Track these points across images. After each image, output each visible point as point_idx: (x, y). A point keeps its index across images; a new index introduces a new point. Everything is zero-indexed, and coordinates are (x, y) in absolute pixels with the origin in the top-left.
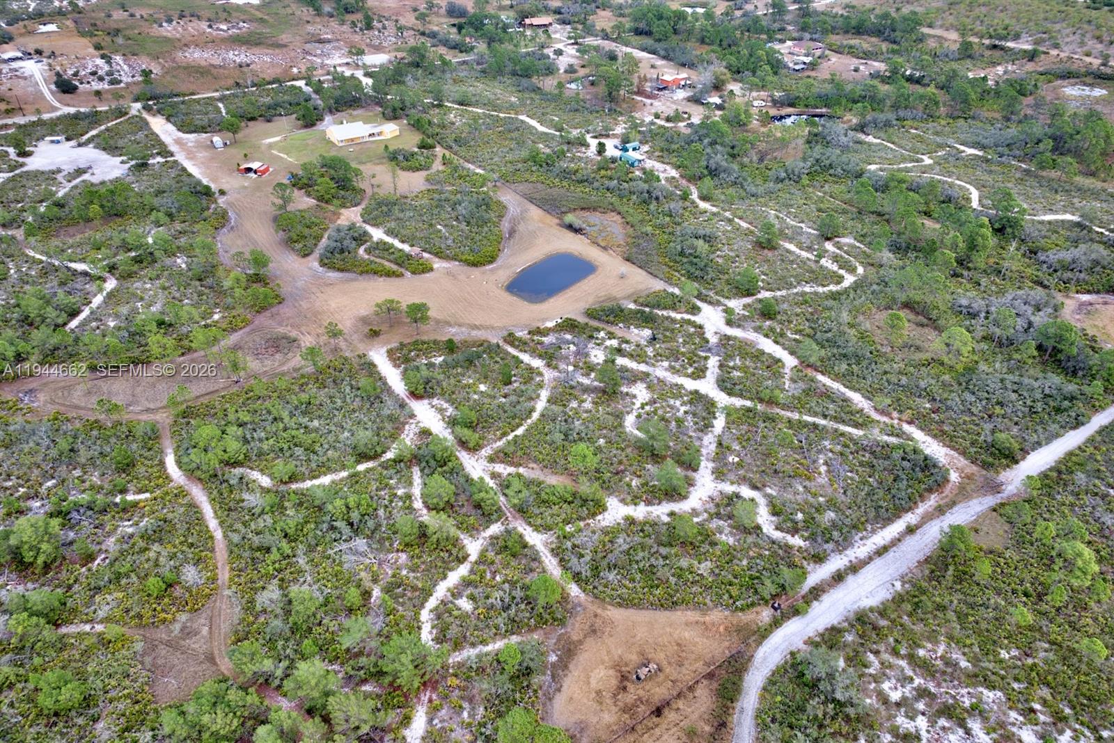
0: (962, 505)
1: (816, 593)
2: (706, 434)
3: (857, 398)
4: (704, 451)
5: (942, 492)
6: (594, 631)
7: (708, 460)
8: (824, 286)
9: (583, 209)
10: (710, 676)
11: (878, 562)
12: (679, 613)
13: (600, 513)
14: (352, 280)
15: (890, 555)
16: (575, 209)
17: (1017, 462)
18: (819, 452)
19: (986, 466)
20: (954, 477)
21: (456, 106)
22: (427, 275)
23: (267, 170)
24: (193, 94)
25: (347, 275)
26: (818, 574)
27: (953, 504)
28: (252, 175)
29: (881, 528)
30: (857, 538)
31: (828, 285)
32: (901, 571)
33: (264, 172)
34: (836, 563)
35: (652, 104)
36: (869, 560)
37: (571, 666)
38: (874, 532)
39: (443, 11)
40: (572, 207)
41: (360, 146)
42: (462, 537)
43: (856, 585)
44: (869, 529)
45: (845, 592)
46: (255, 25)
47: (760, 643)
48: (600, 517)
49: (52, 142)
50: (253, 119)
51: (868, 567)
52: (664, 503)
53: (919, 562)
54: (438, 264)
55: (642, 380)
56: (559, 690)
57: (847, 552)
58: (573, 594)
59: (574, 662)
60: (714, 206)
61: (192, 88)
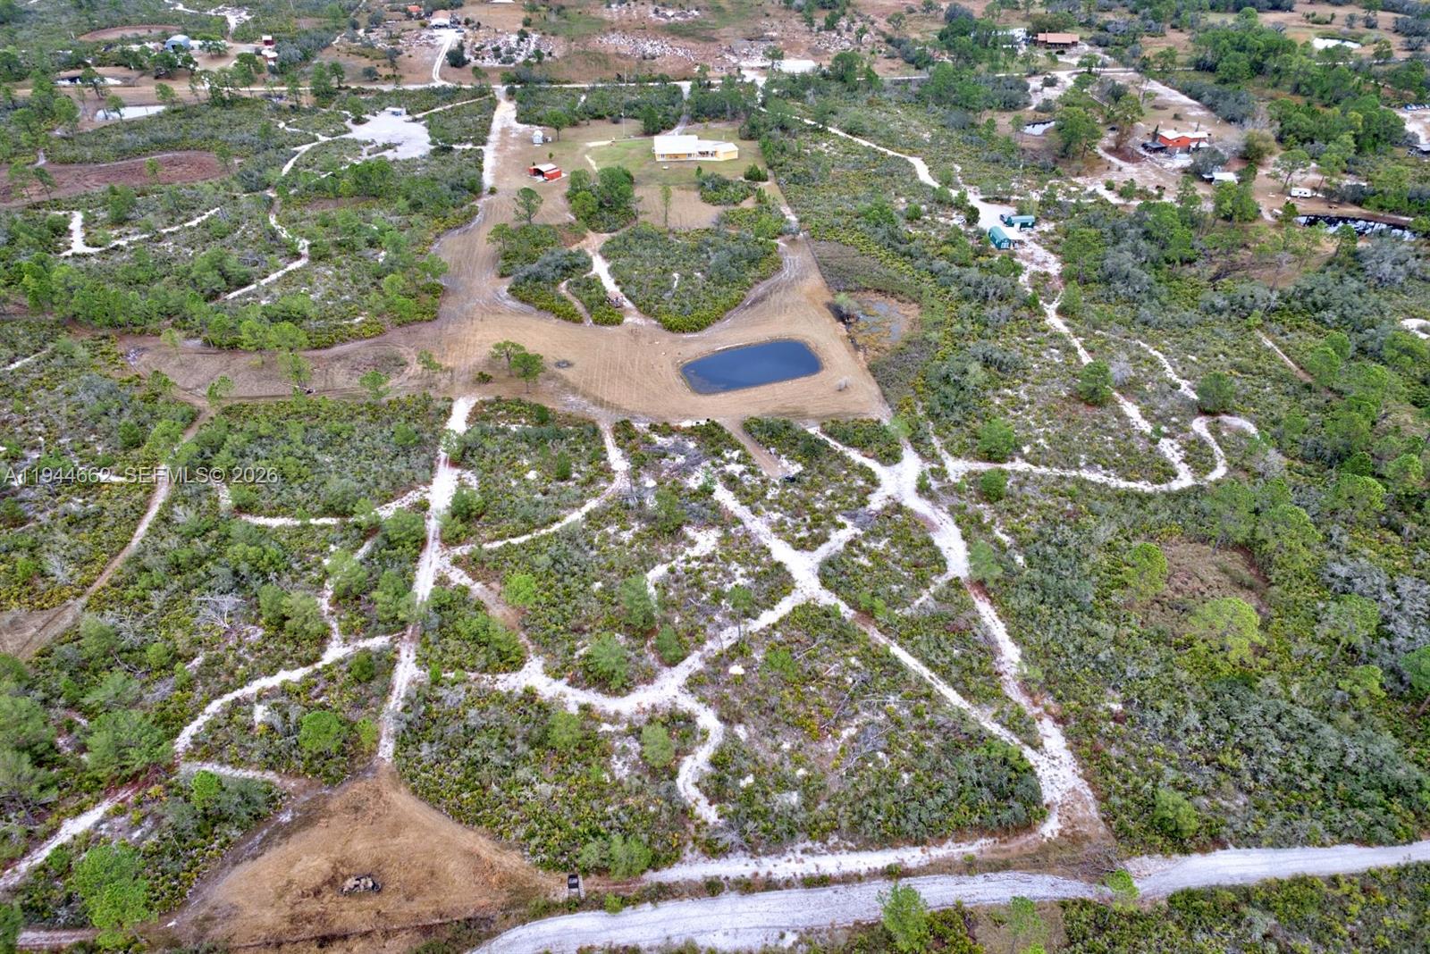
0: (1018, 874)
1: (662, 893)
2: (735, 624)
3: (1010, 654)
4: (709, 645)
5: (1005, 842)
6: (357, 809)
7: (702, 658)
8: (1129, 480)
9: (879, 291)
10: (427, 930)
11: (797, 895)
12: (471, 835)
13: (506, 672)
14: (526, 314)
15: (826, 893)
16: (866, 289)
17: (1185, 851)
18: (868, 707)
19: (1122, 834)
20: (1051, 828)
21: (842, 134)
22: (609, 328)
23: (558, 174)
24: (568, 82)
25: (526, 307)
26: (694, 869)
27: (1005, 866)
28: (540, 179)
29: (851, 850)
30: (801, 846)
31: (1137, 480)
32: (815, 922)
33: (551, 177)
34: (736, 867)
35: (1120, 169)
36: (788, 884)
37: (294, 838)
38: (834, 850)
39: (942, 16)
40: (864, 284)
41: (679, 165)
42: (335, 636)
43: (729, 909)
44: (830, 843)
45: (706, 911)
46: (707, 13)
47: (524, 922)
48: (501, 677)
49: (394, 113)
50: (600, 117)
51: (773, 896)
52: (591, 691)
53: (857, 923)
54: (633, 319)
55: (724, 527)
56: (254, 857)
57: (765, 860)
58: (380, 754)
59: (303, 834)
60: (1067, 325)
61: (574, 75)
